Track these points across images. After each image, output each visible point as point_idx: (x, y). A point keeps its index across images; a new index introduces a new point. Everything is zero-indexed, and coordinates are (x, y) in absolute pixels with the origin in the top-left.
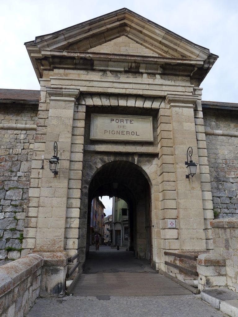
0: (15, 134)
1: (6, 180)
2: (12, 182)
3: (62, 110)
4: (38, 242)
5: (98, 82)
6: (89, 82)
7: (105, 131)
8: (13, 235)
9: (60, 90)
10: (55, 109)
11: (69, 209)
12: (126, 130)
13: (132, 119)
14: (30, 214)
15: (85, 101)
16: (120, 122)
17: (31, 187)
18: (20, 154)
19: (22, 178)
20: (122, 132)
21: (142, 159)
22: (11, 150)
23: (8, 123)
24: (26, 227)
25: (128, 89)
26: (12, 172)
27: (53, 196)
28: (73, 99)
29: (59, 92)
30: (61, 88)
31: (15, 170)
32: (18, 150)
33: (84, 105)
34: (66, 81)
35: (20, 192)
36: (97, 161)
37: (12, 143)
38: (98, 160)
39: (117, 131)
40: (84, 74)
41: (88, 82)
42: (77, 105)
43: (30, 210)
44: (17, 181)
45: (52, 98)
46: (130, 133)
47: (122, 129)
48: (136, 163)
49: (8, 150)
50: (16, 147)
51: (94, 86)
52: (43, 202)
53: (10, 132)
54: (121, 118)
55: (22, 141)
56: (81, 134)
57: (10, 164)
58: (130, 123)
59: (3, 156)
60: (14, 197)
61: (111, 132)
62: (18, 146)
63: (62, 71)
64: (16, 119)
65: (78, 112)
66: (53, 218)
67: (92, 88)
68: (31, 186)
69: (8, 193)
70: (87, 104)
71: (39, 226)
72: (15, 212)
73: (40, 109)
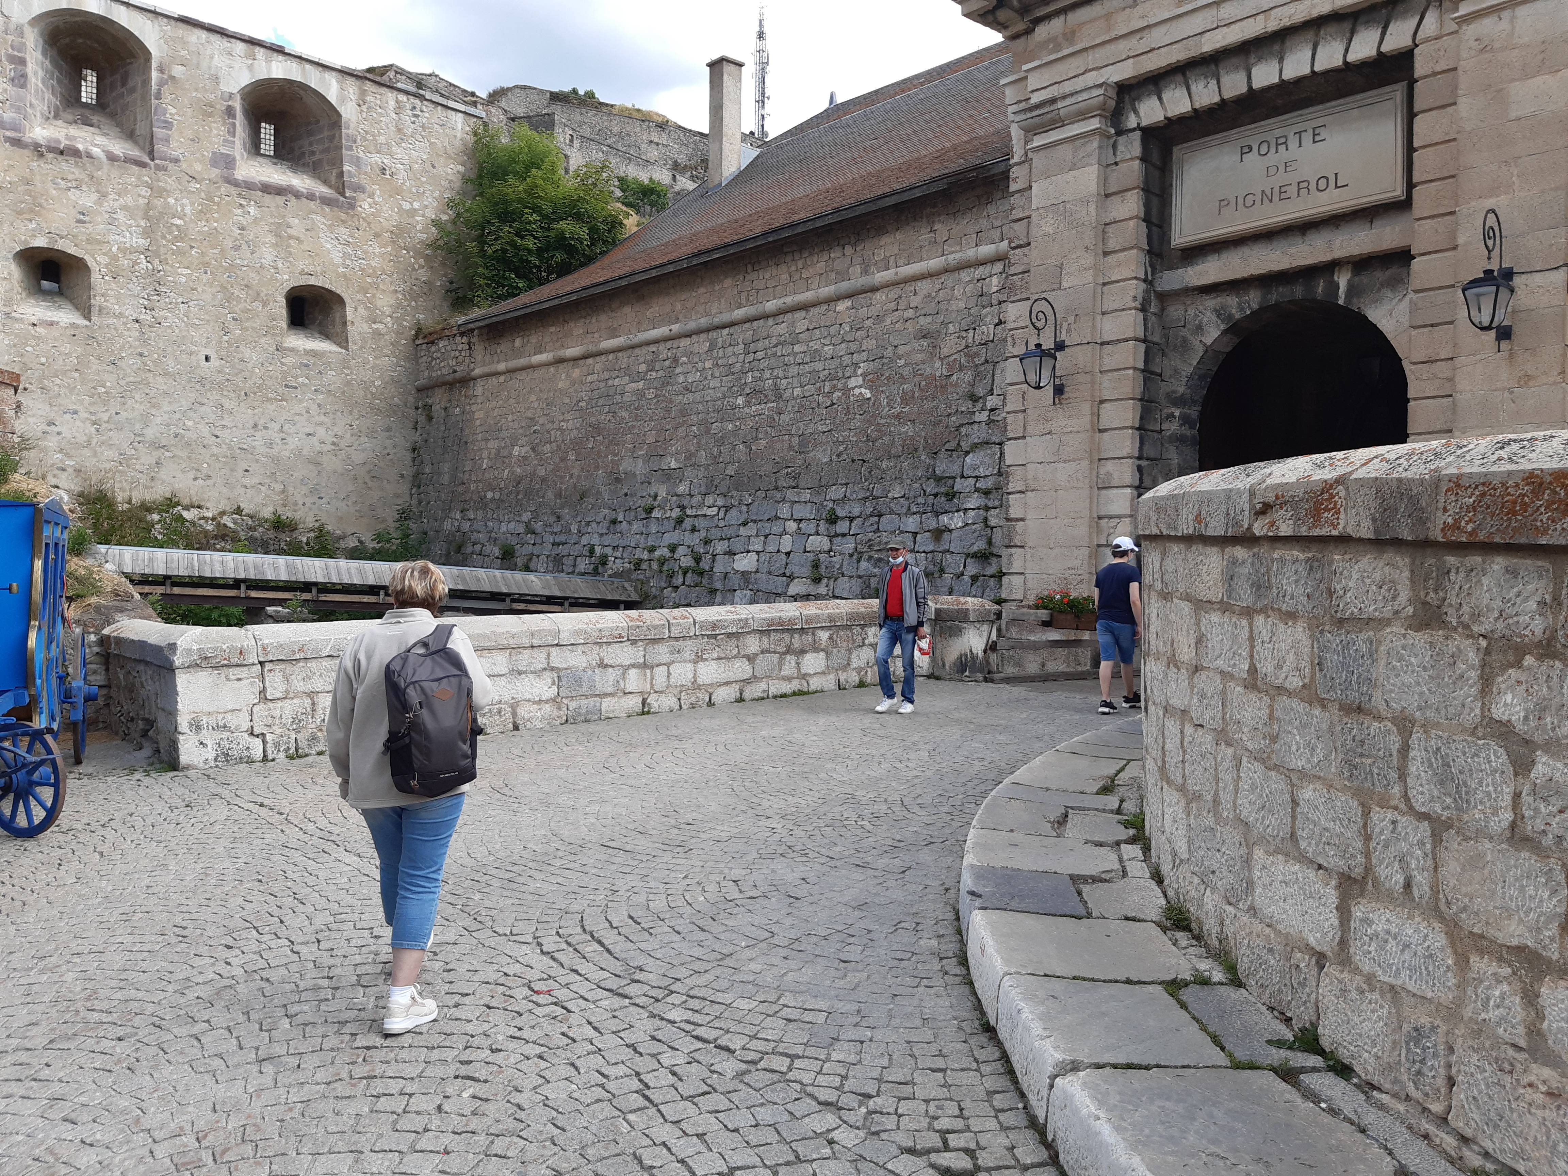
0: (978, 280)
1: (962, 425)
2: (976, 427)
3: (1065, 176)
4: (1029, 585)
5: (1169, 24)
6: (1138, 37)
7: (1223, 203)
8: (984, 569)
9: (1052, 108)
10: (1048, 180)
11: (1103, 492)
12: (1294, 178)
13: (1320, 121)
14: (1014, 513)
15: (1136, 112)
16: (1273, 150)
17: (1010, 439)
18: (992, 341)
19: (997, 412)
20: (1283, 190)
21: (1364, 279)
22: (971, 332)
23: (958, 248)
24: (1007, 547)
25: (1273, 12)
26: (974, 398)
27: (1056, 458)
28: (1094, 124)
29: (1049, 116)
30: (1053, 101)
31: (980, 391)
32: (985, 328)
33: (1134, 130)
34: (1071, 60)
35: (994, 454)
36: (1205, 320)
37: (972, 311)
38: (1208, 318)
39: (1263, 191)
40: (1124, 9)
41: (1133, 41)
42: (1112, 141)
43: (1011, 503)
44: (990, 422)
45: (1038, 141)
46: (1313, 186)
47: (1280, 178)
48: (1341, 302)
49: (964, 334)
50: (981, 320)
51: (1153, 46)
52: (1035, 479)
53: (965, 275)
54: (1278, 133)
55: (994, 302)
56: (1127, 245)
57: (968, 376)
58: (1314, 142)
59: (955, 357)
60: (981, 470)
61: (1240, 200)
62: (986, 316)
63: (1056, 25)
64: (978, 229)
65: (1116, 164)
66: (1059, 520)
67: (1150, 55)
68: (1011, 435)
69: (968, 460)
70: (1144, 123)
71: (1030, 544)
72: (987, 509)
73: (1013, 187)
